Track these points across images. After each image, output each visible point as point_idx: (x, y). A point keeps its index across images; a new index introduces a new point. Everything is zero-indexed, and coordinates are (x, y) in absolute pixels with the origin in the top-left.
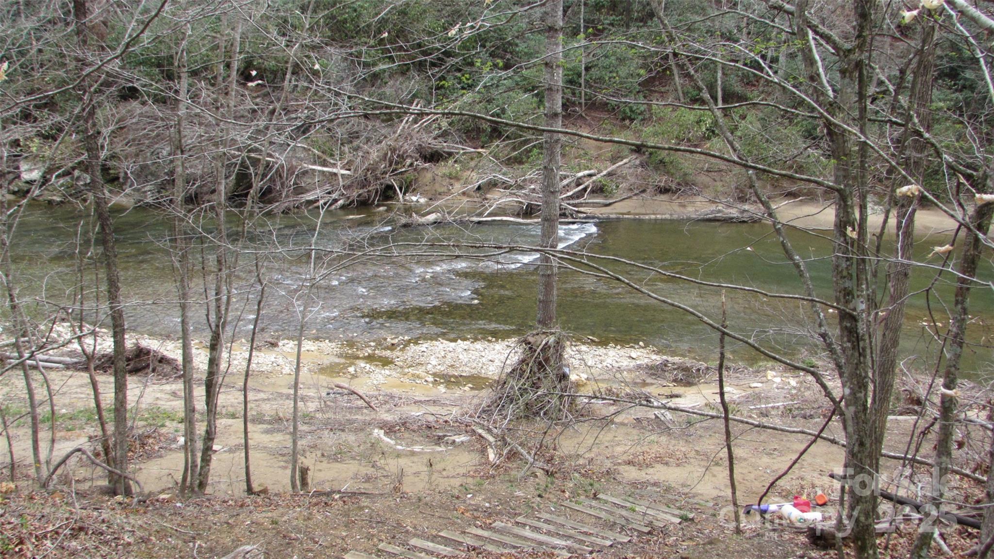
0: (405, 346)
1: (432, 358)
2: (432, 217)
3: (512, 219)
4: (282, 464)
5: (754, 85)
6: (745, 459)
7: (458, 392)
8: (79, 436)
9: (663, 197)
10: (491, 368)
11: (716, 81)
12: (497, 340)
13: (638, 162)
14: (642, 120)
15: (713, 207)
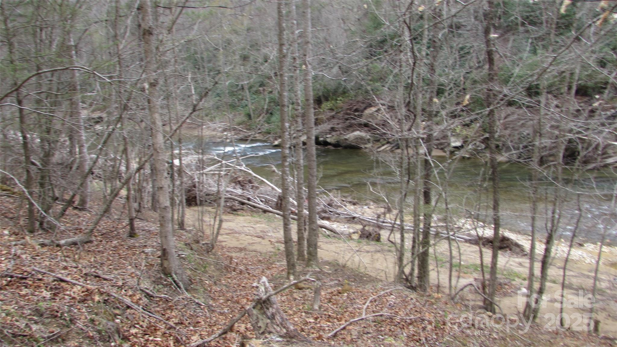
8: (470, 277)
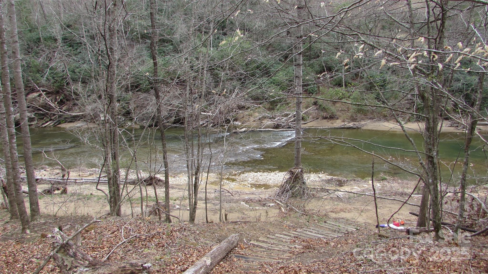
0: (239, 175)
1: (249, 178)
2: (243, 130)
3: (272, 129)
4: (213, 214)
5: (356, 80)
6: (371, 210)
7: (260, 190)
9: (325, 120)
10: (270, 182)
11: (342, 79)
12: (271, 172)
13: (315, 108)
14: (316, 93)
15: (343, 123)
